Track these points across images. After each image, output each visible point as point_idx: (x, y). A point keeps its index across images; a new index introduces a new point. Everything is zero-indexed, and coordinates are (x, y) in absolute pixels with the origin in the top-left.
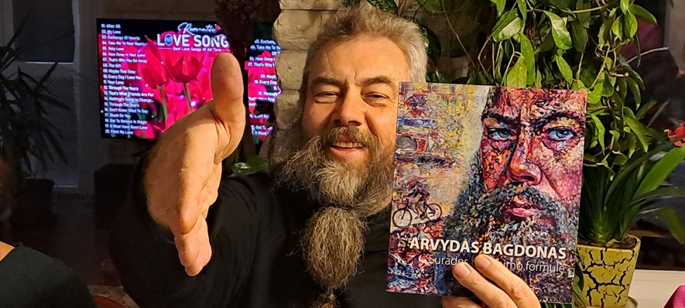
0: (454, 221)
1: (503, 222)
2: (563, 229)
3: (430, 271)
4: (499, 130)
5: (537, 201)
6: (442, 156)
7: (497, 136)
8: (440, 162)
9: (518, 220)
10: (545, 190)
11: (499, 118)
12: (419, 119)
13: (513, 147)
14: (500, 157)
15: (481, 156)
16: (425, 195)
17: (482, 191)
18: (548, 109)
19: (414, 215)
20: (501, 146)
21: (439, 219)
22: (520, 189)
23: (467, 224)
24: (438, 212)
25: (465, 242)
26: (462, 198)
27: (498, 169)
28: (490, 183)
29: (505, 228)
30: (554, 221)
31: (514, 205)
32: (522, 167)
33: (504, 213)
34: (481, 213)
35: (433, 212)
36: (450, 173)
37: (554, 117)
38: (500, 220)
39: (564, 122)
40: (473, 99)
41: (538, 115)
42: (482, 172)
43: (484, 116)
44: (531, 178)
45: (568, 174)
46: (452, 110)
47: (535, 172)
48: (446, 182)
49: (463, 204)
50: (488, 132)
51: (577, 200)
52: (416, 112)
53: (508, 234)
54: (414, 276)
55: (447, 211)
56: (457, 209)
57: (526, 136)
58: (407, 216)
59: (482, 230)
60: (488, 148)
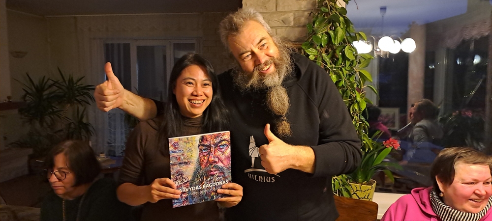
0: (193, 180)
1: (208, 177)
2: (226, 175)
3: (187, 198)
4: (204, 149)
5: (218, 169)
6: (186, 161)
7: (204, 151)
8: (186, 163)
9: (213, 175)
10: (220, 164)
11: (204, 145)
12: (177, 151)
13: (209, 154)
14: (205, 158)
15: (200, 158)
16: (182, 175)
17: (201, 169)
18: (219, 140)
19: (179, 182)
20: (205, 154)
21: (188, 181)
22: (212, 166)
23: (197, 181)
24: (187, 179)
25: (197, 186)
26: (195, 173)
27: (205, 161)
28: (203, 166)
29: (209, 179)
30: (223, 173)
31: (211, 171)
32: (212, 159)
33: (208, 175)
34: (201, 176)
35: (186, 180)
36: (190, 166)
37: (221, 141)
38: (207, 177)
39: (224, 143)
40: (195, 141)
41: (216, 142)
42: (200, 163)
43: (199, 146)
44: (216, 162)
45: (227, 158)
46: (188, 146)
47: (216, 160)
48: (189, 169)
49: (195, 175)
50: (201, 150)
51: (230, 165)
52: (176, 148)
53: (210, 180)
54: (181, 201)
55: (190, 178)
56: (193, 177)
57: (213, 150)
58: (177, 183)
59: (202, 181)
60: (201, 156)
